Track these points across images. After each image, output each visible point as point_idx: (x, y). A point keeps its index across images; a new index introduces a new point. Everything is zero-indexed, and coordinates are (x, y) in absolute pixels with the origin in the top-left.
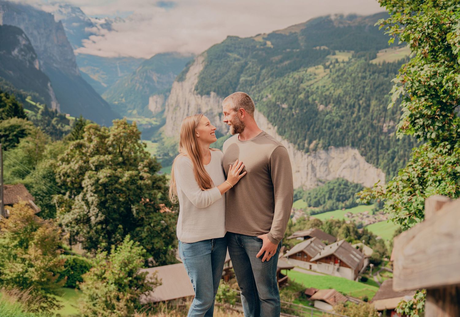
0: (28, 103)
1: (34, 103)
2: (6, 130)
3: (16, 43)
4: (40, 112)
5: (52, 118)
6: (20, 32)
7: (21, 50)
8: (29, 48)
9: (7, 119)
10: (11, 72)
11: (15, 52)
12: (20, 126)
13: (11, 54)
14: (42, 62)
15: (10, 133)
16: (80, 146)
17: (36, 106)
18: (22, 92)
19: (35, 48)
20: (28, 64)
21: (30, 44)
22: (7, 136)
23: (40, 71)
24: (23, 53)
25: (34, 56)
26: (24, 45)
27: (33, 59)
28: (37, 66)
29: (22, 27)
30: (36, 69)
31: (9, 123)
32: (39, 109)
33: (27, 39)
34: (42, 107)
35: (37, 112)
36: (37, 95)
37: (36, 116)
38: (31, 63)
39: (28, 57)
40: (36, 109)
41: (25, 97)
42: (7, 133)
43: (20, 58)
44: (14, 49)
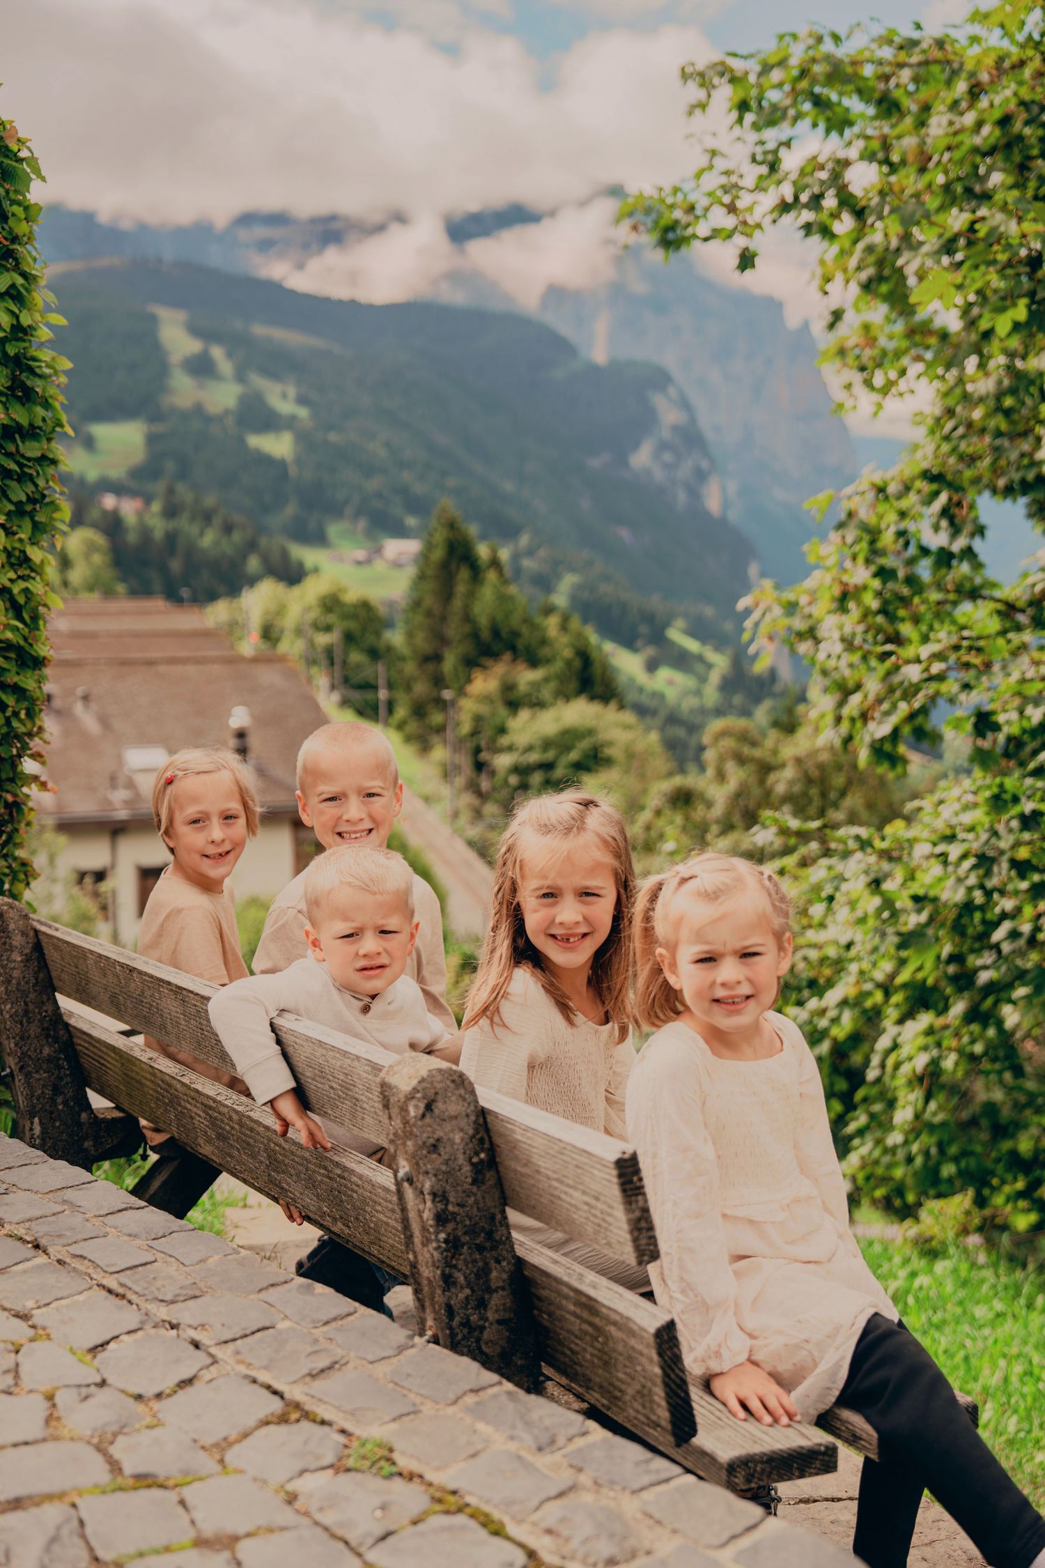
0: (672, 644)
1: (692, 645)
2: (547, 744)
3: (645, 421)
4: (715, 678)
5: (758, 700)
6: (660, 379)
7: (663, 446)
8: (691, 438)
9: (553, 704)
10: (625, 534)
11: (642, 458)
12: (590, 732)
13: (626, 464)
14: (732, 487)
15: (557, 757)
16: (683, 799)
17: (700, 658)
18: (655, 602)
19: (709, 435)
20: (682, 497)
21: (693, 420)
22: (548, 766)
23: (723, 521)
24: (668, 457)
25: (705, 464)
26: (676, 429)
27: (701, 476)
28: (713, 503)
29: (669, 360)
30: (707, 514)
31: (557, 719)
32: (710, 666)
33: (685, 405)
34: (720, 662)
35: (703, 680)
36: (709, 611)
37: (698, 693)
38: (694, 494)
39: (685, 470)
40: (699, 668)
41: (667, 624)
42: (550, 755)
43: (659, 475)
44: (637, 445)
